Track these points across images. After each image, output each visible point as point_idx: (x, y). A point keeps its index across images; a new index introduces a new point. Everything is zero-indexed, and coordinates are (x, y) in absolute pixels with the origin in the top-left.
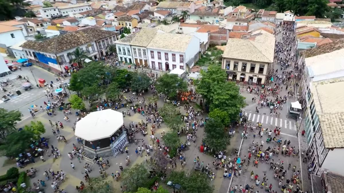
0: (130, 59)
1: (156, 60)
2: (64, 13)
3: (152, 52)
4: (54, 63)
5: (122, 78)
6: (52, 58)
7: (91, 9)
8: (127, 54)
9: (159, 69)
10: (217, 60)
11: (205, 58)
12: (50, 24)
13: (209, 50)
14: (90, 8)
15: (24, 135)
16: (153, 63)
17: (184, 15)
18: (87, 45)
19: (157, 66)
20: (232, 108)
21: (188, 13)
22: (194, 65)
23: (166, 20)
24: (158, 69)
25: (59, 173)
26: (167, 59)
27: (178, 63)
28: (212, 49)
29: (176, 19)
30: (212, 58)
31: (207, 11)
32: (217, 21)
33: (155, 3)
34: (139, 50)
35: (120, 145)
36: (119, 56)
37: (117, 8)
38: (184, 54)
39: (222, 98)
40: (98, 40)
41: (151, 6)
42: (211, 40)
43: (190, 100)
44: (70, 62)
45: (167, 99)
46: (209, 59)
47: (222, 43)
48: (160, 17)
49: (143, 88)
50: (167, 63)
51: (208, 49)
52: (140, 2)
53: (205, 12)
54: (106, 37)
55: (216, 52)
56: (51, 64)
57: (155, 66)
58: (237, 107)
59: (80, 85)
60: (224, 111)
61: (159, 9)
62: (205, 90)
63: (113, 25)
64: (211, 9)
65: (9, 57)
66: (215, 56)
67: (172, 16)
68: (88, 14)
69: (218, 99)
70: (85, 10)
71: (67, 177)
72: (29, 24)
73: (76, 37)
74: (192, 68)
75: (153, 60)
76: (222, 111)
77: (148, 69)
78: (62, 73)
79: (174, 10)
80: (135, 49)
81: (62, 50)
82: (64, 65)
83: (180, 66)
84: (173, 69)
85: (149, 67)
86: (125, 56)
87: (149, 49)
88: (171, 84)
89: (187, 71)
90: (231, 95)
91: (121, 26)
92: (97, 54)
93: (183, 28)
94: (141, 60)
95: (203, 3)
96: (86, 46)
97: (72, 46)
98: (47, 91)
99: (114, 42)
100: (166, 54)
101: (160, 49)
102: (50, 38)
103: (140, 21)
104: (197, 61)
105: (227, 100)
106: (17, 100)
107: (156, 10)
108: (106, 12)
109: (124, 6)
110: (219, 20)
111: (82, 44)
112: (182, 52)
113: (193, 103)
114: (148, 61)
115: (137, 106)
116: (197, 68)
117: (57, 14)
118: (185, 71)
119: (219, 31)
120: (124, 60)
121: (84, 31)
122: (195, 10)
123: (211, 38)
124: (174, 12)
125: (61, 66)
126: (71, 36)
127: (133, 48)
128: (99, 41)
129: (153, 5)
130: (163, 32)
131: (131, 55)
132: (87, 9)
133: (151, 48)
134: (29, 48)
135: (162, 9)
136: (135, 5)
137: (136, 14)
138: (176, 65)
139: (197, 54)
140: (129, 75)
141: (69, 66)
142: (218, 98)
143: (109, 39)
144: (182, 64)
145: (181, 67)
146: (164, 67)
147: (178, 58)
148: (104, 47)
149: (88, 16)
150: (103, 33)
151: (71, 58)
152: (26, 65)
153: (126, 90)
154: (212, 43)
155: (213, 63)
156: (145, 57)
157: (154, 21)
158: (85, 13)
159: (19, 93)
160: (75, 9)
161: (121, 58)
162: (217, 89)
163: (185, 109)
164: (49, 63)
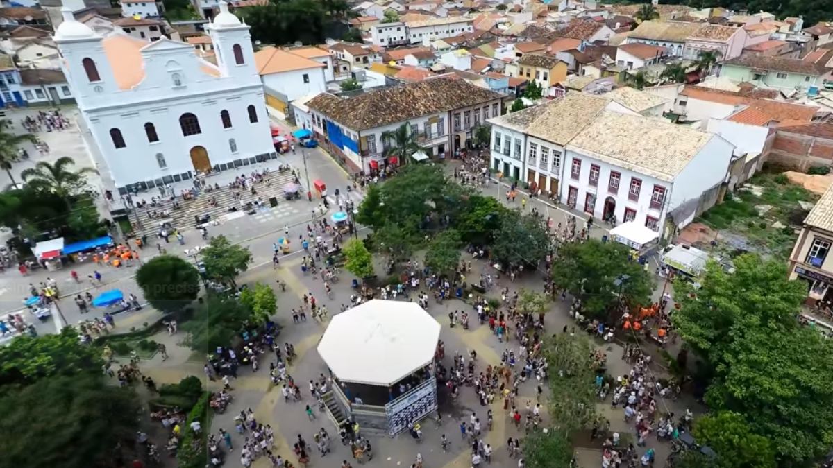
0: (517, 170)
1: (583, 186)
2: (415, 36)
3: (577, 162)
4: (352, 150)
5: (476, 222)
6: (352, 138)
7: (471, 31)
8: (512, 154)
9: (586, 210)
10: (780, 219)
11: (736, 205)
12: (381, 58)
13: (759, 179)
14: (469, 29)
15: (230, 311)
16: (573, 190)
17: (704, 61)
18: (429, 119)
19: (581, 200)
20: (800, 433)
21: (718, 59)
22: (695, 221)
23: (646, 73)
24: (582, 210)
25: (263, 428)
26: (613, 189)
27: (643, 206)
28: (770, 178)
29: (676, 74)
30: (763, 209)
31: (783, 57)
32: (814, 91)
33: (630, 24)
34: (545, 150)
35: (411, 409)
36: (494, 155)
37: (530, 31)
38: (668, 187)
39: (766, 386)
40: (455, 110)
41: (616, 31)
42: (774, 151)
43: (648, 334)
44: (384, 154)
45: (579, 310)
46: (750, 209)
47: (816, 166)
48: (630, 64)
49: (522, 260)
50: (611, 201)
51: (755, 176)
52: (590, 21)
53: (779, 58)
54: (475, 105)
55: (781, 191)
56: (347, 151)
57: (575, 200)
58: (820, 438)
59: (380, 216)
60: (758, 432)
61: (634, 41)
62: (706, 333)
63: (507, 74)
64: (802, 49)
65: (286, 122)
66: (775, 204)
67: (665, 64)
68: (462, 43)
69: (747, 383)
70: (458, 33)
71: (276, 444)
72: (343, 56)
73: (411, 97)
74: (685, 228)
75: (574, 183)
76: (751, 431)
77: (555, 203)
78: (362, 174)
79: (676, 46)
80: (534, 146)
81: (373, 124)
82: (371, 157)
83: (648, 218)
84: (624, 221)
85: (559, 198)
86: (507, 159)
87: (572, 152)
88: (600, 273)
89: (666, 236)
90: (807, 389)
91: (524, 78)
92: (446, 142)
93: (690, 101)
94: (543, 177)
95: (776, 29)
96: (426, 120)
97: (396, 117)
98: (321, 210)
99: (491, 120)
100: (615, 175)
101: (602, 157)
102: (365, 91)
103: (574, 68)
104: (706, 209)
105: (786, 400)
106: (265, 218)
107: (625, 42)
108: (500, 39)
109: (548, 27)
110: (820, 86)
111: (418, 116)
112: (665, 177)
113: (655, 347)
114: (559, 184)
115: (495, 305)
116: (702, 231)
117: (402, 38)
118: (657, 235)
119: (812, 126)
120: (501, 168)
121: (432, 84)
122: (744, 50)
123: (775, 142)
124: (675, 51)
125: (365, 159)
126: (401, 93)
127: (531, 143)
128: (457, 112)
129: (623, 29)
130: (623, 110)
131: (522, 159)
132: (463, 30)
133: (578, 150)
134: (319, 110)
135: (642, 41)
136: (573, 27)
137: (570, 51)
138: (635, 212)
139: (711, 190)
140: (494, 217)
141: (380, 160)
142: (748, 380)
143: (482, 111)
144: (655, 213)
145: (650, 222)
146: (600, 208)
147: (646, 192)
148: (466, 128)
149: (460, 46)
150: (473, 93)
151: (387, 144)
152: (306, 143)
153: (481, 252)
154: (776, 159)
155: (763, 226)
156: (555, 170)
157: (612, 73)
158: (455, 39)
159: (274, 202)
160: (437, 29)
161: (497, 161)
162: (753, 347)
163: (624, 358)
164: (345, 147)
